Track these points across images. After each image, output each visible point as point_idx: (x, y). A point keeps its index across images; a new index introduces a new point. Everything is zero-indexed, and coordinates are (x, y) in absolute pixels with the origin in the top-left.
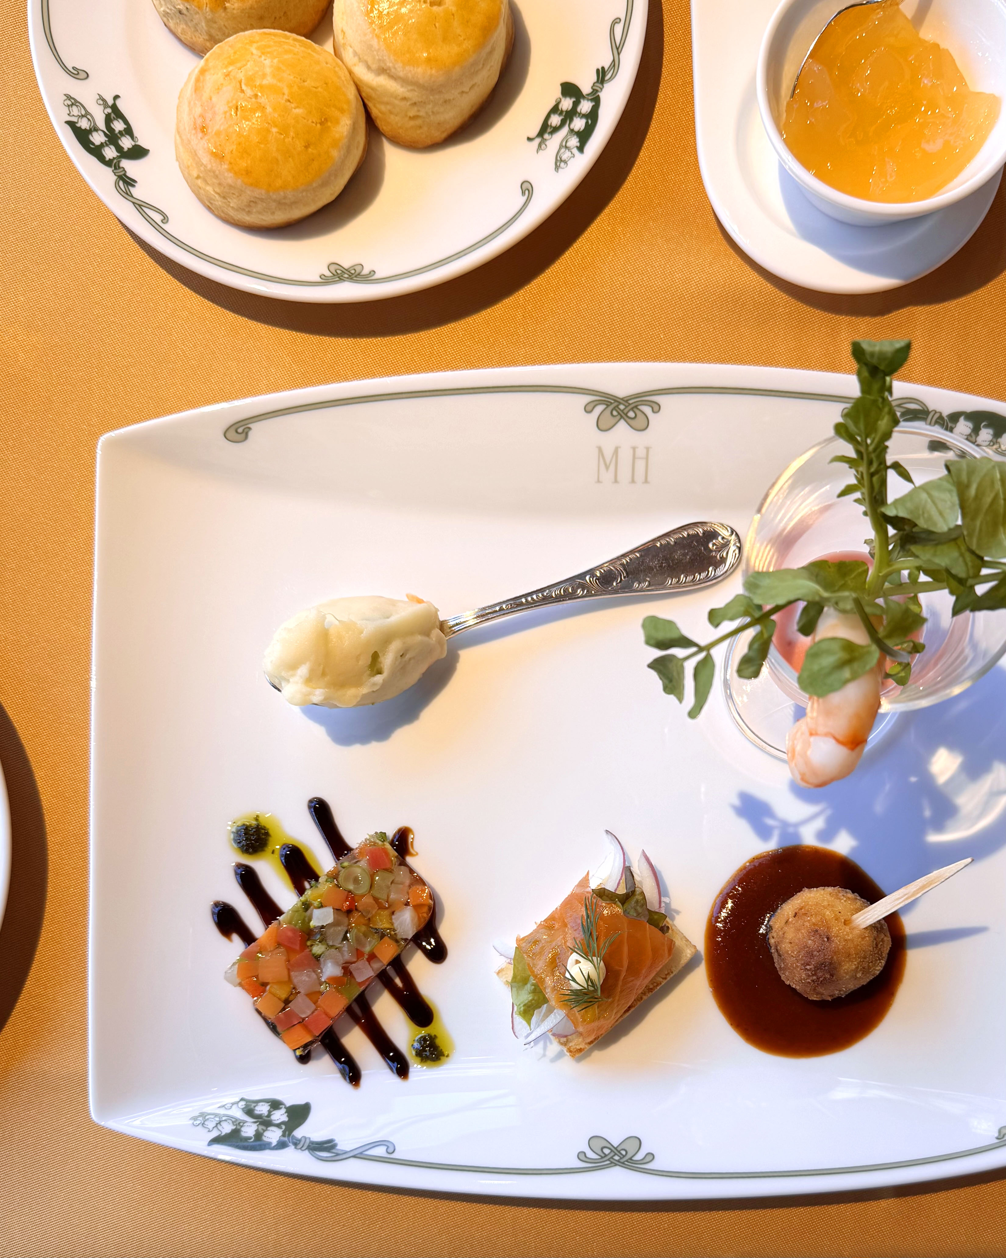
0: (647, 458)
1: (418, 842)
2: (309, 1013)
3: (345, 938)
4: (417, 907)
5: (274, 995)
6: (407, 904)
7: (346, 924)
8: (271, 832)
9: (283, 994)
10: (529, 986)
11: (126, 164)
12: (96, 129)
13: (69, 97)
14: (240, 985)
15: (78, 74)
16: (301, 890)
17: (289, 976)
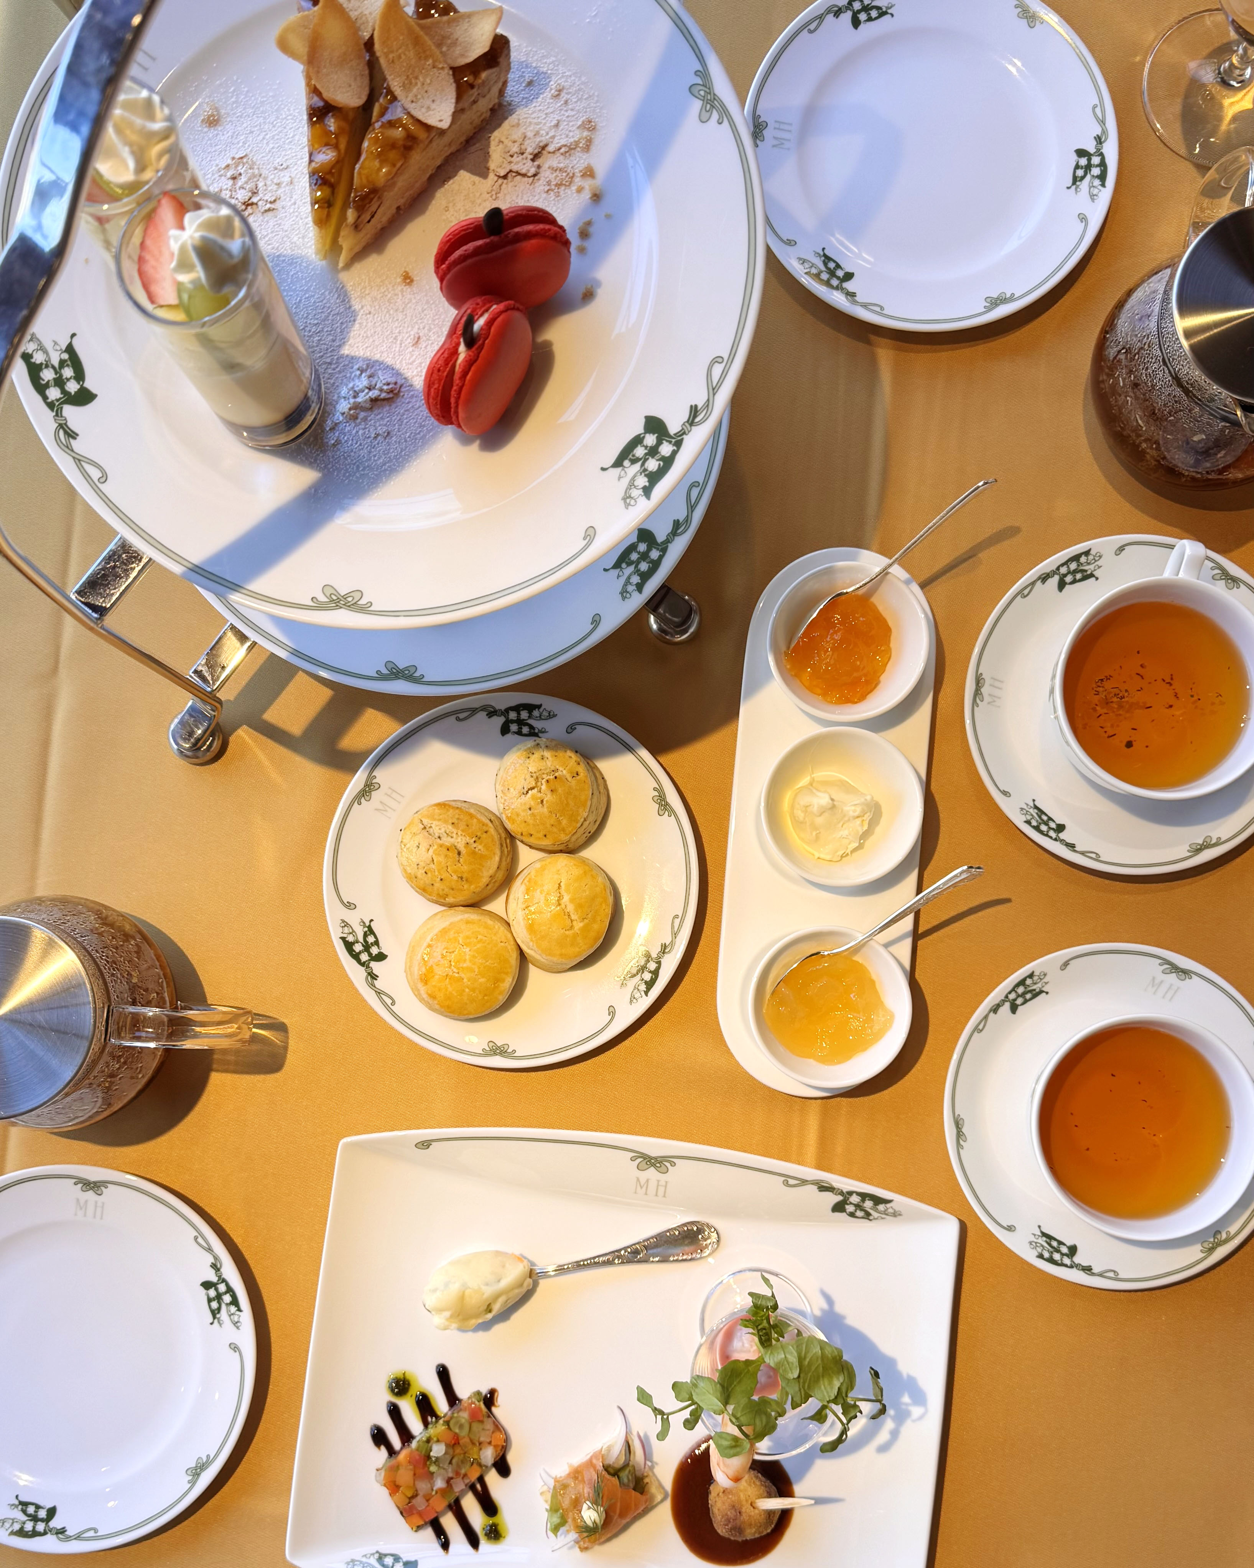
0: (666, 1187)
1: (500, 1399)
2: (424, 1507)
3: (450, 1463)
4: (495, 1446)
5: (404, 1494)
6: (490, 1443)
7: (451, 1453)
8: (412, 1383)
9: (409, 1494)
10: (559, 1513)
11: (373, 964)
12: (357, 942)
13: (343, 921)
14: (385, 1485)
15: (350, 906)
16: (426, 1424)
17: (414, 1484)
